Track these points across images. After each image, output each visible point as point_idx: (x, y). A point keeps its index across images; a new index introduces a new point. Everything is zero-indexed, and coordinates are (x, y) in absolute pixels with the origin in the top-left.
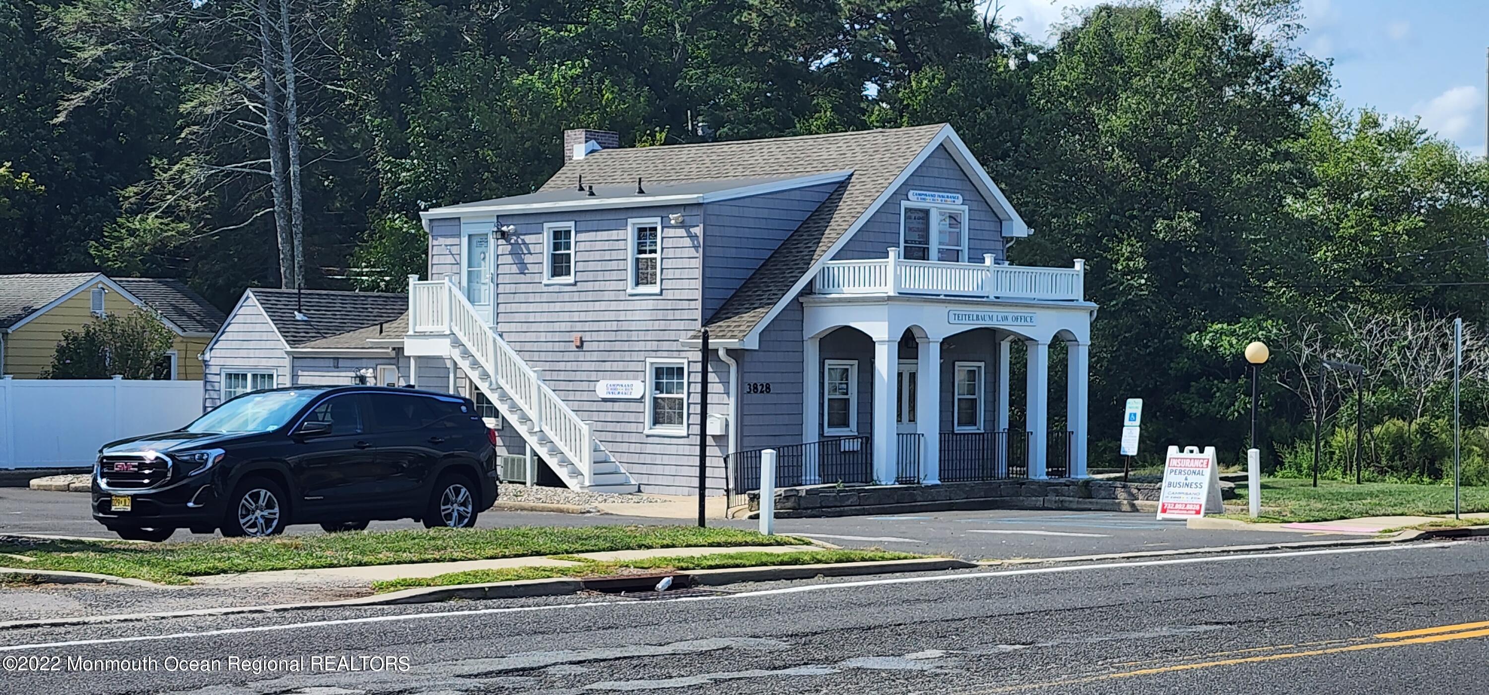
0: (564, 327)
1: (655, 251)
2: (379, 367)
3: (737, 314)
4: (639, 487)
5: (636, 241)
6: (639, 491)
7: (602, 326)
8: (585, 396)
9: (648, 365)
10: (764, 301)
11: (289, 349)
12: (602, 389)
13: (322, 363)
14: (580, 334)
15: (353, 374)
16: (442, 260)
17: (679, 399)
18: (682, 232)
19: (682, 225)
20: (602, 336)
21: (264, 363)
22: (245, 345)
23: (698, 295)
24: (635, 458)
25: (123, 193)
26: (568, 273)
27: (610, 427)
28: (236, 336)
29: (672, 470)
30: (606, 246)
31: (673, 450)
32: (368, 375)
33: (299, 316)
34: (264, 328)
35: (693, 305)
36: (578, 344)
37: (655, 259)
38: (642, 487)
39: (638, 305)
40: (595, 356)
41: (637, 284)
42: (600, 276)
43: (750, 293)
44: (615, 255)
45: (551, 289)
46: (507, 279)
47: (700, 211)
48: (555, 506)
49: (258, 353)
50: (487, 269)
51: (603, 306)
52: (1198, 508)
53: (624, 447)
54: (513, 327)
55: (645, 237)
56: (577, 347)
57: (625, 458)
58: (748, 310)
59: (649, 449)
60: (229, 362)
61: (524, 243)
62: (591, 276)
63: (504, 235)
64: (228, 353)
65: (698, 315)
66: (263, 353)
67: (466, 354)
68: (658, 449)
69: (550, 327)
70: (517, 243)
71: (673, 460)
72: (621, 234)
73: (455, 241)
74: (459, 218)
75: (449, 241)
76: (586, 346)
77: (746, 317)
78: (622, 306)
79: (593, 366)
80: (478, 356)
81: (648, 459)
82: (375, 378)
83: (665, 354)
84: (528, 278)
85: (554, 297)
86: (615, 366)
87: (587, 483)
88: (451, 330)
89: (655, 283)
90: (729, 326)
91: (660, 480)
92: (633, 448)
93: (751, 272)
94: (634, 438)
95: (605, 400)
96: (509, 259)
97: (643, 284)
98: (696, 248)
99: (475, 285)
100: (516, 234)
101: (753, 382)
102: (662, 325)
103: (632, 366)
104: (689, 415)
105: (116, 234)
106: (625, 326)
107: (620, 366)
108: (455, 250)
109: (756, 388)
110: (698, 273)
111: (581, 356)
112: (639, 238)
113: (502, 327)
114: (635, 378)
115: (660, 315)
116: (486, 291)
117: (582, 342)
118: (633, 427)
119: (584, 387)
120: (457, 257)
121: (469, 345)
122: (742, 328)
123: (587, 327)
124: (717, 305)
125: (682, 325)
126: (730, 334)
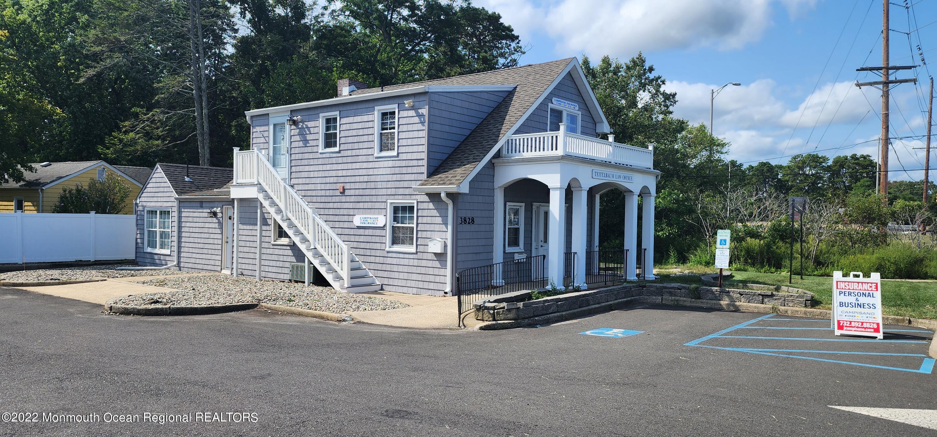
0: (332, 180)
1: (394, 128)
2: (224, 207)
3: (452, 169)
4: (382, 286)
5: (381, 122)
6: (382, 289)
7: (357, 179)
8: (346, 225)
9: (388, 204)
10: (471, 160)
11: (177, 197)
12: (357, 221)
13: (194, 204)
14: (342, 185)
15: (209, 211)
16: (258, 140)
17: (410, 228)
18: (412, 113)
19: (413, 108)
20: (357, 186)
21: (165, 204)
22: (156, 195)
23: (424, 156)
24: (379, 267)
25: (123, 124)
26: (335, 145)
27: (363, 245)
28: (152, 190)
29: (406, 276)
30: (360, 126)
31: (406, 262)
32: (218, 211)
33: (187, 179)
34: (165, 185)
35: (420, 163)
36: (342, 191)
37: (394, 133)
38: (384, 286)
39: (381, 164)
40: (353, 199)
41: (381, 150)
42: (356, 146)
43: (459, 156)
44: (366, 132)
45: (324, 156)
46: (297, 150)
47: (426, 98)
48: (317, 312)
49: (162, 199)
50: (284, 145)
51: (358, 166)
52: (876, 327)
53: (372, 259)
54: (300, 181)
55: (387, 119)
56: (341, 193)
57: (372, 266)
58: (459, 166)
59: (389, 261)
60: (148, 204)
61: (307, 127)
62: (350, 146)
63: (295, 123)
64: (148, 199)
65: (424, 170)
66: (165, 199)
67: (267, 197)
68: (394, 261)
69: (324, 180)
70: (302, 128)
71: (406, 269)
72: (370, 118)
73: (265, 128)
74: (268, 114)
75: (263, 128)
76: (347, 193)
77: (459, 170)
78: (371, 165)
79: (351, 205)
80: (275, 198)
81: (388, 268)
82: (222, 214)
83: (401, 197)
84: (309, 150)
85: (326, 161)
86: (366, 205)
87: (346, 286)
88: (258, 181)
89: (394, 149)
90: (447, 177)
91: (396, 282)
92: (378, 260)
93: (458, 143)
94: (378, 253)
95: (359, 228)
96: (298, 138)
97: (385, 150)
98: (422, 123)
99: (278, 156)
100: (303, 122)
101: (463, 216)
102: (399, 177)
103: (377, 205)
104: (417, 238)
105: (112, 142)
106: (373, 178)
107: (369, 205)
108: (266, 134)
109: (465, 220)
110: (424, 141)
111: (343, 199)
112: (383, 120)
113: (294, 181)
114: (379, 214)
115: (397, 170)
116: (284, 160)
117: (344, 190)
118: (378, 246)
119: (346, 218)
120: (267, 139)
121: (269, 191)
122: (457, 178)
123: (348, 179)
124: (437, 164)
125: (412, 177)
126: (449, 182)
